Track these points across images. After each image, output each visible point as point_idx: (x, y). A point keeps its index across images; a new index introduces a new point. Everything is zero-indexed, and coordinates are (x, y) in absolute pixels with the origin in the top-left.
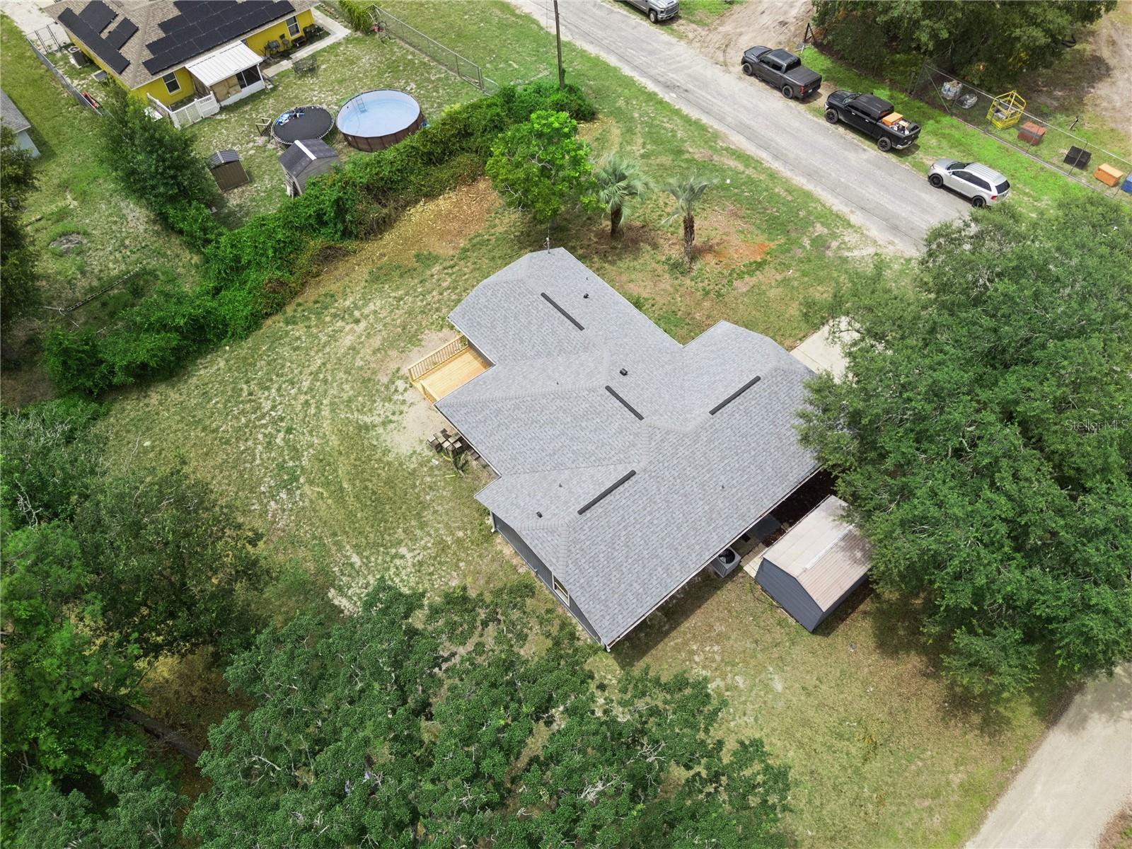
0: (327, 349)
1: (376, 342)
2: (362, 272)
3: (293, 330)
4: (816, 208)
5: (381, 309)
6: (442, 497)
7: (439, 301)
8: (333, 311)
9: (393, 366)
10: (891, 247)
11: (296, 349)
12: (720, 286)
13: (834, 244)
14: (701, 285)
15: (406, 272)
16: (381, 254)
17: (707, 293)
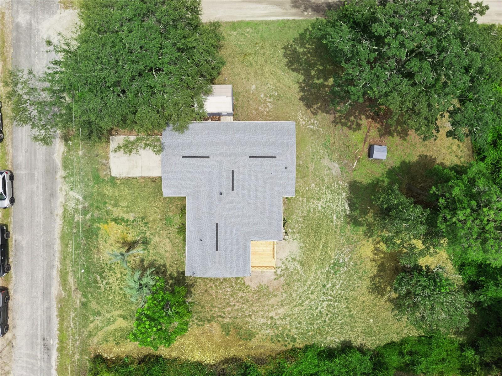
0: (291, 312)
1: (273, 301)
2: (253, 343)
3: (295, 334)
4: (67, 229)
5: (259, 317)
6: (297, 216)
7: (238, 302)
8: (276, 331)
9: (275, 283)
10: (63, 188)
11: (300, 323)
12: (139, 223)
13: (80, 207)
14: (144, 229)
15: (238, 328)
16: (240, 347)
17: (146, 223)
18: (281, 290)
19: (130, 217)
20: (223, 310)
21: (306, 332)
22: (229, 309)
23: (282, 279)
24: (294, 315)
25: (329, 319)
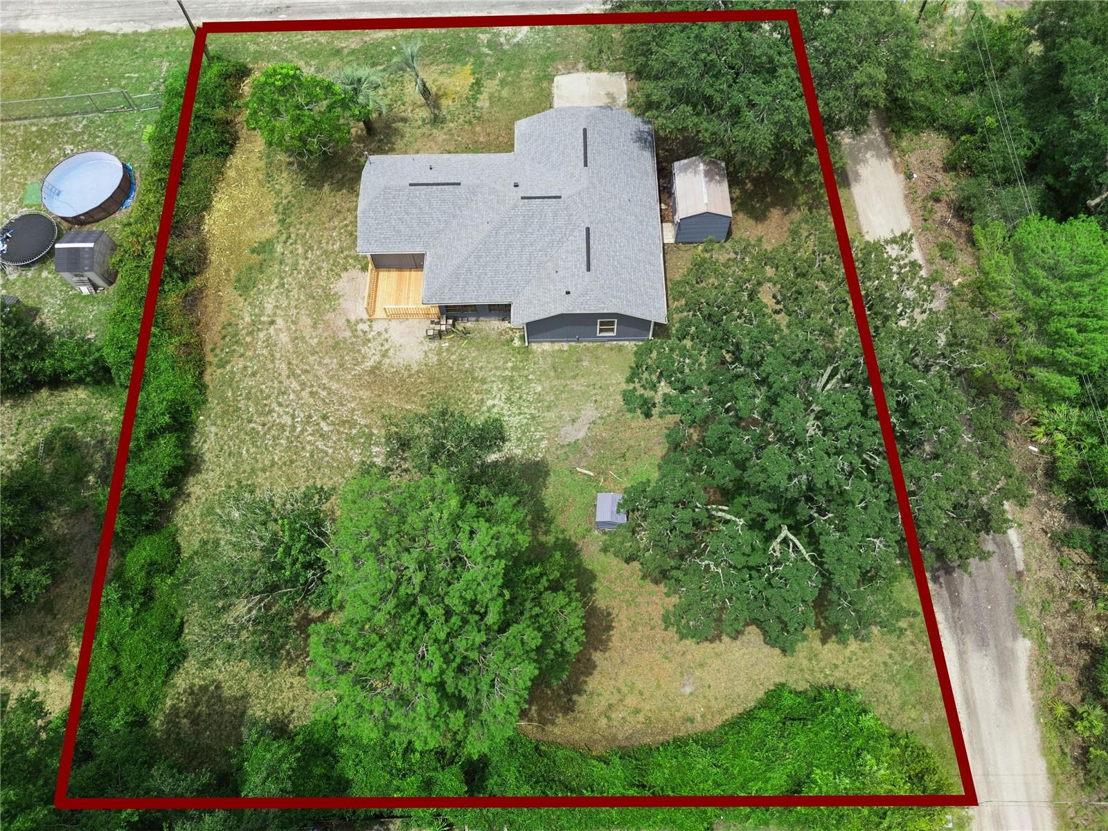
3: (233, 366)
6: (474, 358)
7: (312, 263)
9: (341, 322)
11: (254, 374)
12: (472, 113)
13: (502, 40)
14: (461, 121)
15: (261, 267)
16: (225, 272)
17: (470, 123)
18: (326, 334)
19: (483, 102)
20: (299, 241)
21: (235, 385)
22: (300, 251)
23: (348, 334)
24: (273, 361)
25: (253, 429)
